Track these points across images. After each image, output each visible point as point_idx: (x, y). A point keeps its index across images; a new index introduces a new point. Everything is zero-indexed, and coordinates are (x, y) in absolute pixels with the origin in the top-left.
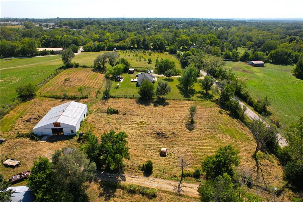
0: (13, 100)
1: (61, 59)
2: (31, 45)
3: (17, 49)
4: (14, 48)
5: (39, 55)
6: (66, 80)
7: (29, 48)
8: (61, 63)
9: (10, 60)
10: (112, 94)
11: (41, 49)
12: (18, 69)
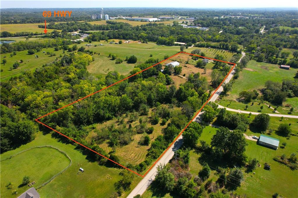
0: (163, 59)
1: (180, 49)
2: (172, 41)
3: (167, 42)
4: (166, 41)
5: (174, 45)
6: (178, 57)
7: (171, 42)
8: (179, 50)
9: (163, 46)
10: (189, 63)
11: (176, 43)
12: (166, 51)
